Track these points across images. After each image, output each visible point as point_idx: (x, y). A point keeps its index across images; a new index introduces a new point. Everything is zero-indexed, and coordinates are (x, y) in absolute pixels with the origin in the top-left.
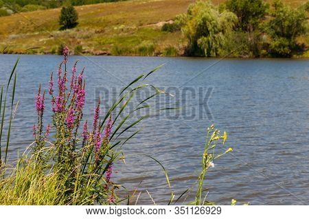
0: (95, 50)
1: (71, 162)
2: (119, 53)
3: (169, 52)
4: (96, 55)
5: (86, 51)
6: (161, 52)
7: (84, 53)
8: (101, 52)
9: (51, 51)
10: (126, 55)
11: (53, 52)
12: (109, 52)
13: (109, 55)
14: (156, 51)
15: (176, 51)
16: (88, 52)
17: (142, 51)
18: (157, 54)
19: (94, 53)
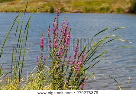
0: (72, 10)
1: (60, 79)
2: (88, 11)
3: (119, 10)
4: (73, 13)
5: (67, 10)
6: (114, 10)
7: (66, 11)
8: (76, 11)
9: (45, 10)
10: (92, 13)
11: (47, 11)
12: (81, 11)
13: (81, 12)
14: (111, 10)
15: (123, 10)
16: (68, 11)
17: (102, 10)
18: (112, 12)
19: (72, 11)
